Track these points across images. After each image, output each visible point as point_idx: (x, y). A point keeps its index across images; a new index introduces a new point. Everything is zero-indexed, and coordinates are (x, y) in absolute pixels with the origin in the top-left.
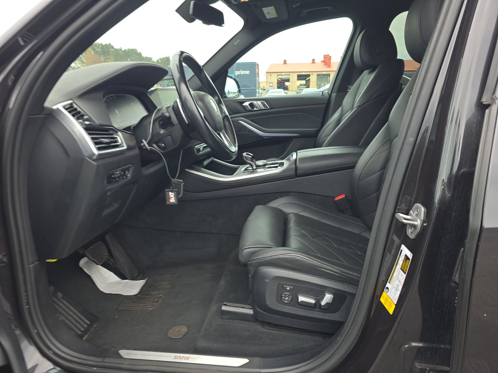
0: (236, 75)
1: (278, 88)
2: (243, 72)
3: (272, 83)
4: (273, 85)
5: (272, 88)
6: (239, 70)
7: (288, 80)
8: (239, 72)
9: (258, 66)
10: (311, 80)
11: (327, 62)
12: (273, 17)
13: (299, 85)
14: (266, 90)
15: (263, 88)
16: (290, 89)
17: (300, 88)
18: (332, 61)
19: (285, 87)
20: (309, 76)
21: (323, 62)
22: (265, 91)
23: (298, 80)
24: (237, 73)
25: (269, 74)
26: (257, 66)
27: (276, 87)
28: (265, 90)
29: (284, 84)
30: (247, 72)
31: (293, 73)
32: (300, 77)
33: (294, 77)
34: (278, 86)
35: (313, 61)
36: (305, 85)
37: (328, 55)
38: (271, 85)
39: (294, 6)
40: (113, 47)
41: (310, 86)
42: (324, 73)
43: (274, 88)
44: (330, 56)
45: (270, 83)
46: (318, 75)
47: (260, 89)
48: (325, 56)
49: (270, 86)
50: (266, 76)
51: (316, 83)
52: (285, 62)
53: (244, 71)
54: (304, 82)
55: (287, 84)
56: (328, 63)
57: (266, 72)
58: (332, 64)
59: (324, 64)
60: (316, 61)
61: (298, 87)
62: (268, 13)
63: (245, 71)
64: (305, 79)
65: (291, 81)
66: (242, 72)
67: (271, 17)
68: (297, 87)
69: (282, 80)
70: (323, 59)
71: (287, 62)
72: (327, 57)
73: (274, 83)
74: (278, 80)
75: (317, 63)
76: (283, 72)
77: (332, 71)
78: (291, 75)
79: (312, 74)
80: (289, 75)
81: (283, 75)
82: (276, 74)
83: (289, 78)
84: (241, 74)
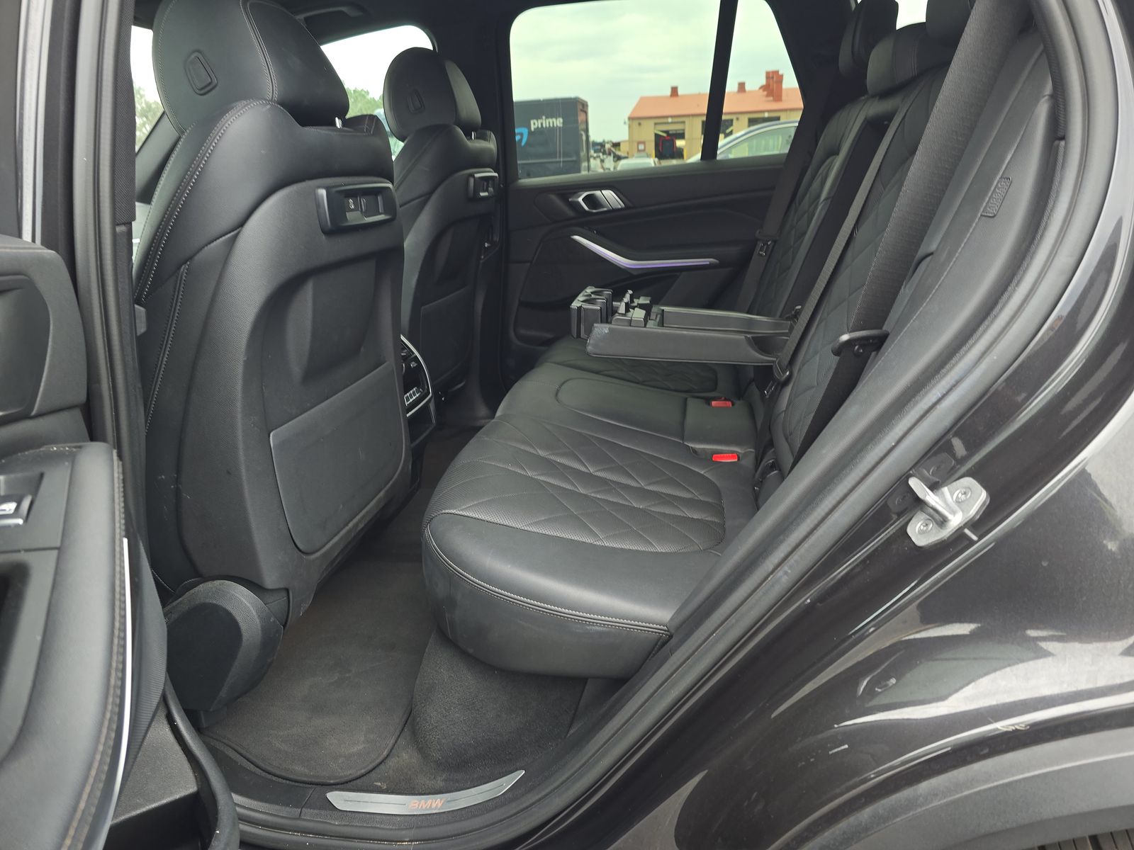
0: (533, 129)
1: (660, 155)
2: (549, 123)
3: (644, 143)
4: (645, 147)
5: (642, 154)
6: (538, 118)
7: (682, 136)
8: (540, 121)
9: (584, 105)
11: (773, 90)
18: (785, 85)
19: (675, 152)
20: (729, 123)
21: (764, 88)
24: (534, 124)
25: (636, 123)
26: (581, 108)
27: (653, 151)
29: (673, 144)
30: (558, 122)
31: (691, 118)
33: (693, 128)
35: (742, 87)
37: (777, 72)
38: (641, 147)
42: (769, 115)
43: (648, 155)
44: (780, 73)
45: (639, 143)
46: (750, 120)
48: (767, 73)
49: (639, 151)
50: (629, 127)
52: (674, 91)
53: (551, 120)
55: (680, 143)
56: (775, 91)
58: (784, 94)
59: (765, 93)
60: (747, 88)
63: (554, 120)
65: (686, 136)
66: (547, 122)
69: (667, 135)
70: (763, 82)
71: (680, 92)
72: (773, 78)
73: (647, 144)
74: (657, 136)
75: (750, 92)
76: (667, 117)
77: (785, 110)
78: (687, 123)
79: (737, 119)
80: (684, 122)
81: (668, 123)
82: (652, 122)
83: (684, 130)
84: (544, 126)
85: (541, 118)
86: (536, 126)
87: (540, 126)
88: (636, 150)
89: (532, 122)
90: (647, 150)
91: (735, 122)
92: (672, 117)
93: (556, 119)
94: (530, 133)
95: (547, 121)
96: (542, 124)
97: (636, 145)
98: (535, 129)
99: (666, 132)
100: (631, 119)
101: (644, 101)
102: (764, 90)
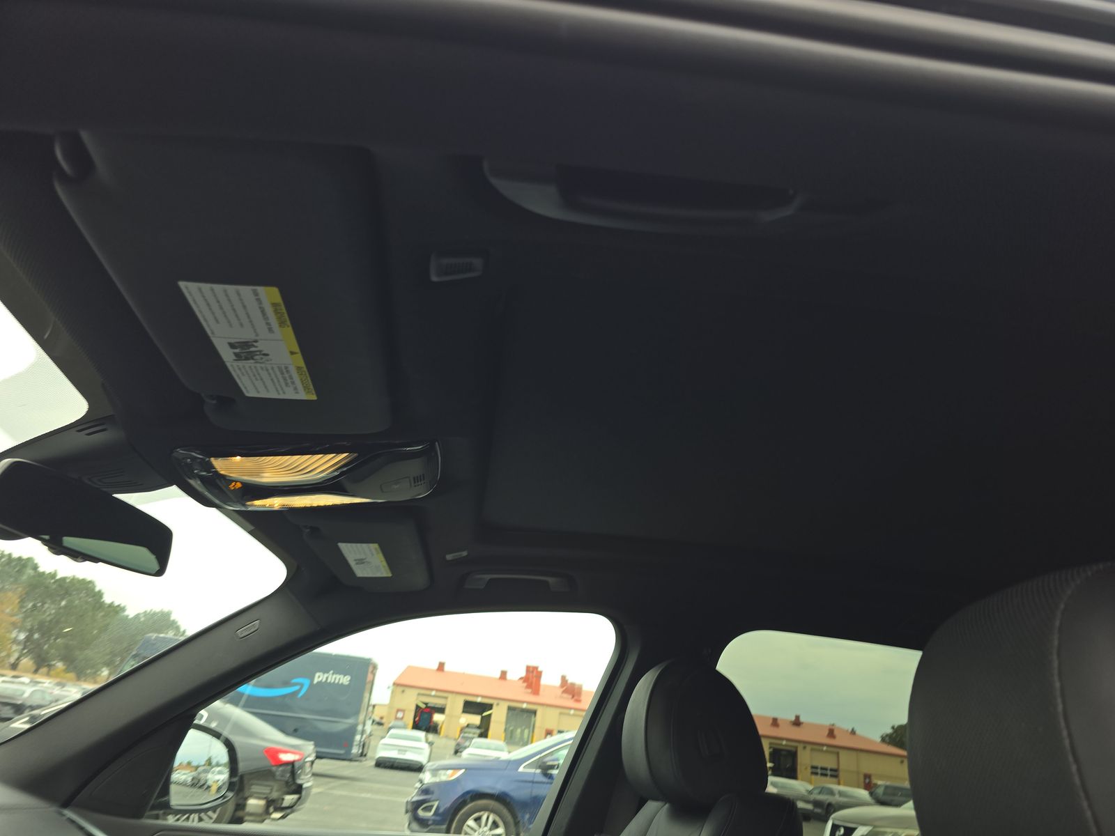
1: (416, 726)
2: (335, 679)
3: (403, 711)
5: (399, 723)
6: (325, 671)
7: (441, 710)
8: (326, 675)
9: (375, 667)
10: (493, 718)
11: (532, 683)
12: (378, 575)
13: (466, 725)
14: (386, 726)
15: (377, 719)
16: (443, 732)
17: (465, 733)
18: (544, 681)
19: (432, 724)
20: (490, 707)
21: (525, 680)
22: (381, 727)
23: (464, 712)
25: (401, 689)
26: (370, 669)
27: (411, 723)
28: (380, 724)
29: (431, 717)
30: (345, 680)
31: (455, 695)
32: (470, 707)
33: (455, 705)
34: (414, 722)
35: (503, 675)
36: (479, 727)
37: (536, 668)
38: (400, 716)
39: (449, 557)
40: (35, 567)
41: (490, 733)
42: (525, 706)
43: (405, 727)
44: (539, 669)
45: (398, 711)
46: (510, 709)
47: (369, 723)
48: (528, 668)
49: (396, 718)
50: (393, 692)
51: (503, 727)
52: (441, 667)
53: (338, 677)
54: (476, 719)
55: (437, 717)
56: (534, 685)
57: (394, 684)
58: (542, 689)
59: (525, 684)
60: (509, 677)
61: (462, 730)
62: (360, 562)
63: (342, 676)
64: (480, 713)
65: (447, 711)
66: (333, 678)
67: (370, 575)
68: (459, 729)
69: (427, 707)
70: (523, 674)
71: (446, 668)
72: (533, 672)
73: (406, 712)
74: (418, 707)
75: (510, 681)
76: (432, 690)
77: (542, 705)
78: (449, 699)
79: (498, 704)
80: (446, 698)
81: (430, 696)
82: (416, 692)
83: (446, 705)
84: (329, 681)
85: (328, 672)
86: (320, 679)
87: (324, 680)
88: (394, 718)
89: (317, 675)
90: (405, 719)
91: (494, 707)
92: (437, 690)
93: (345, 676)
94: (311, 684)
95: (334, 676)
96: (327, 678)
97: (395, 711)
98: (318, 683)
99: (426, 704)
100: (396, 684)
101: (410, 670)
102: (524, 682)
